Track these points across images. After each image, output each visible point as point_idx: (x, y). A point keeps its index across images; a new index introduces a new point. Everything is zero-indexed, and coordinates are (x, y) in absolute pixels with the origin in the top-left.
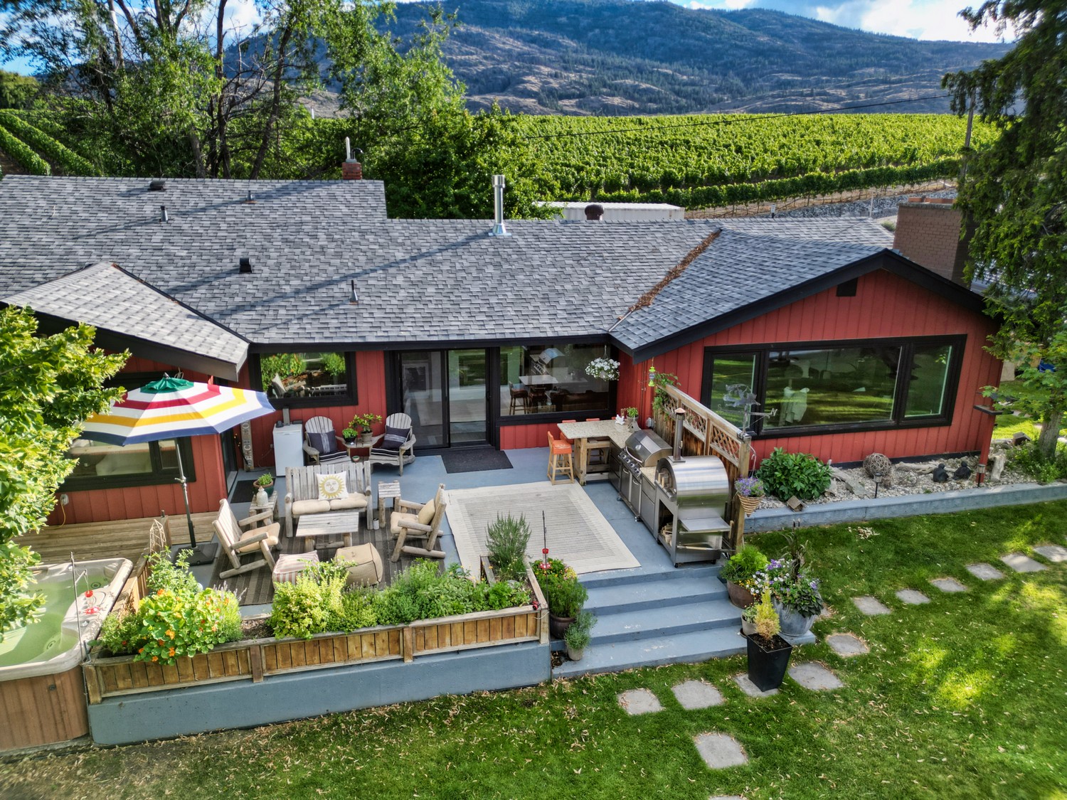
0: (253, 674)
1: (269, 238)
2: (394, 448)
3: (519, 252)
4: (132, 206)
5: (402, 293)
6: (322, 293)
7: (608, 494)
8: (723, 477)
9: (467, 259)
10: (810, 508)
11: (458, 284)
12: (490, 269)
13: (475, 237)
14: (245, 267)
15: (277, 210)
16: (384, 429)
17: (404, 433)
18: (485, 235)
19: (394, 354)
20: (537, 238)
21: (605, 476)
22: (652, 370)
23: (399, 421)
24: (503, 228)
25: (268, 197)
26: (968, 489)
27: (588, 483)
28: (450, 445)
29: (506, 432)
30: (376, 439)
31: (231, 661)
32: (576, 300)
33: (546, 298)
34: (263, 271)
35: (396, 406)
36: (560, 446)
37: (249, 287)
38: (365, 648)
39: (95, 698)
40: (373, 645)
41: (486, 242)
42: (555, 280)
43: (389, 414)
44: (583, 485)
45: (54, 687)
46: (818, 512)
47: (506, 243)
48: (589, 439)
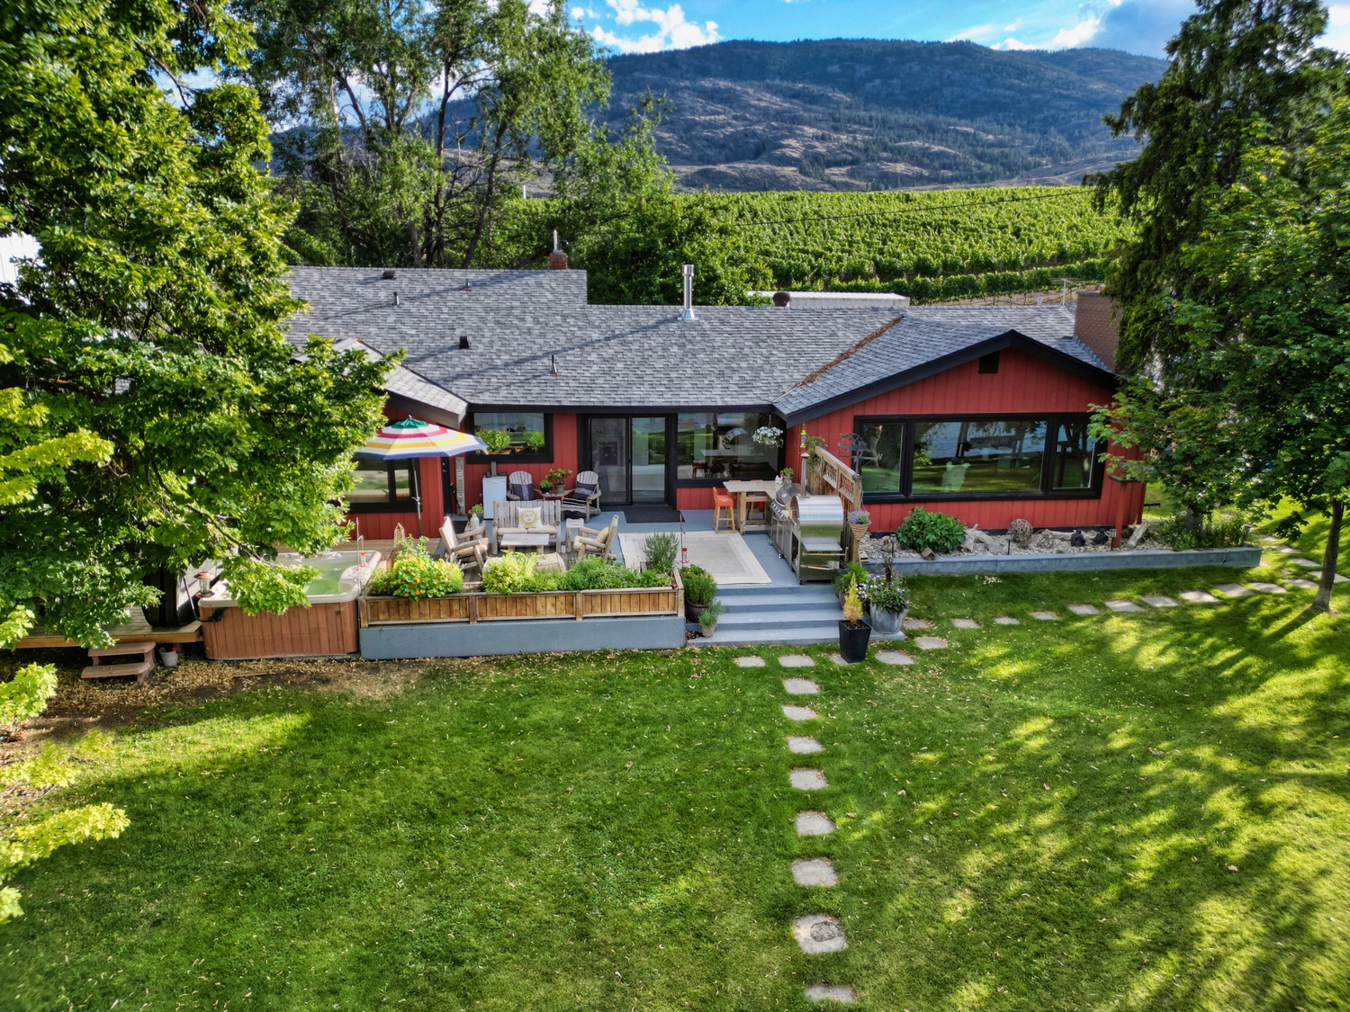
0: (470, 617)
1: (483, 320)
2: (582, 499)
3: (704, 334)
4: (369, 293)
5: (595, 368)
6: (527, 366)
7: (763, 542)
8: (841, 511)
9: (655, 340)
10: (941, 558)
11: (644, 360)
12: (675, 349)
13: (666, 321)
14: (464, 344)
15: (490, 296)
16: (576, 485)
17: (592, 488)
18: (675, 319)
19: (585, 416)
20: (722, 322)
21: (763, 528)
22: (804, 433)
23: (588, 477)
24: (692, 313)
25: (483, 284)
26: (1102, 550)
27: (748, 533)
28: (632, 503)
29: (682, 494)
30: (567, 492)
31: (456, 607)
32: (748, 376)
33: (721, 374)
34: (478, 347)
35: (586, 465)
36: (722, 500)
37: (467, 360)
38: (549, 607)
39: (364, 624)
40: (554, 605)
41: (674, 325)
42: (733, 359)
43: (579, 472)
44: (743, 534)
45: (338, 613)
46: (948, 563)
47: (693, 326)
48: (749, 494)
